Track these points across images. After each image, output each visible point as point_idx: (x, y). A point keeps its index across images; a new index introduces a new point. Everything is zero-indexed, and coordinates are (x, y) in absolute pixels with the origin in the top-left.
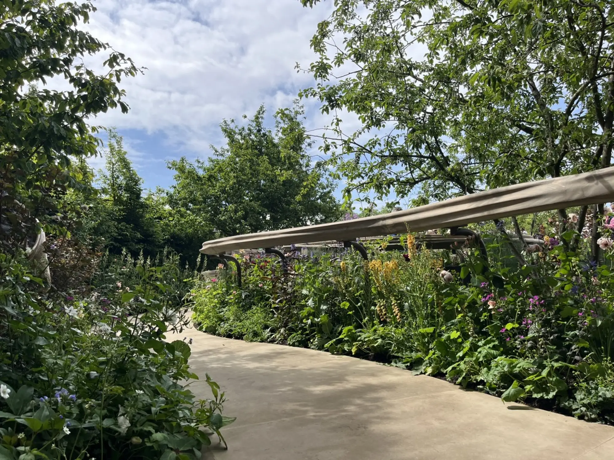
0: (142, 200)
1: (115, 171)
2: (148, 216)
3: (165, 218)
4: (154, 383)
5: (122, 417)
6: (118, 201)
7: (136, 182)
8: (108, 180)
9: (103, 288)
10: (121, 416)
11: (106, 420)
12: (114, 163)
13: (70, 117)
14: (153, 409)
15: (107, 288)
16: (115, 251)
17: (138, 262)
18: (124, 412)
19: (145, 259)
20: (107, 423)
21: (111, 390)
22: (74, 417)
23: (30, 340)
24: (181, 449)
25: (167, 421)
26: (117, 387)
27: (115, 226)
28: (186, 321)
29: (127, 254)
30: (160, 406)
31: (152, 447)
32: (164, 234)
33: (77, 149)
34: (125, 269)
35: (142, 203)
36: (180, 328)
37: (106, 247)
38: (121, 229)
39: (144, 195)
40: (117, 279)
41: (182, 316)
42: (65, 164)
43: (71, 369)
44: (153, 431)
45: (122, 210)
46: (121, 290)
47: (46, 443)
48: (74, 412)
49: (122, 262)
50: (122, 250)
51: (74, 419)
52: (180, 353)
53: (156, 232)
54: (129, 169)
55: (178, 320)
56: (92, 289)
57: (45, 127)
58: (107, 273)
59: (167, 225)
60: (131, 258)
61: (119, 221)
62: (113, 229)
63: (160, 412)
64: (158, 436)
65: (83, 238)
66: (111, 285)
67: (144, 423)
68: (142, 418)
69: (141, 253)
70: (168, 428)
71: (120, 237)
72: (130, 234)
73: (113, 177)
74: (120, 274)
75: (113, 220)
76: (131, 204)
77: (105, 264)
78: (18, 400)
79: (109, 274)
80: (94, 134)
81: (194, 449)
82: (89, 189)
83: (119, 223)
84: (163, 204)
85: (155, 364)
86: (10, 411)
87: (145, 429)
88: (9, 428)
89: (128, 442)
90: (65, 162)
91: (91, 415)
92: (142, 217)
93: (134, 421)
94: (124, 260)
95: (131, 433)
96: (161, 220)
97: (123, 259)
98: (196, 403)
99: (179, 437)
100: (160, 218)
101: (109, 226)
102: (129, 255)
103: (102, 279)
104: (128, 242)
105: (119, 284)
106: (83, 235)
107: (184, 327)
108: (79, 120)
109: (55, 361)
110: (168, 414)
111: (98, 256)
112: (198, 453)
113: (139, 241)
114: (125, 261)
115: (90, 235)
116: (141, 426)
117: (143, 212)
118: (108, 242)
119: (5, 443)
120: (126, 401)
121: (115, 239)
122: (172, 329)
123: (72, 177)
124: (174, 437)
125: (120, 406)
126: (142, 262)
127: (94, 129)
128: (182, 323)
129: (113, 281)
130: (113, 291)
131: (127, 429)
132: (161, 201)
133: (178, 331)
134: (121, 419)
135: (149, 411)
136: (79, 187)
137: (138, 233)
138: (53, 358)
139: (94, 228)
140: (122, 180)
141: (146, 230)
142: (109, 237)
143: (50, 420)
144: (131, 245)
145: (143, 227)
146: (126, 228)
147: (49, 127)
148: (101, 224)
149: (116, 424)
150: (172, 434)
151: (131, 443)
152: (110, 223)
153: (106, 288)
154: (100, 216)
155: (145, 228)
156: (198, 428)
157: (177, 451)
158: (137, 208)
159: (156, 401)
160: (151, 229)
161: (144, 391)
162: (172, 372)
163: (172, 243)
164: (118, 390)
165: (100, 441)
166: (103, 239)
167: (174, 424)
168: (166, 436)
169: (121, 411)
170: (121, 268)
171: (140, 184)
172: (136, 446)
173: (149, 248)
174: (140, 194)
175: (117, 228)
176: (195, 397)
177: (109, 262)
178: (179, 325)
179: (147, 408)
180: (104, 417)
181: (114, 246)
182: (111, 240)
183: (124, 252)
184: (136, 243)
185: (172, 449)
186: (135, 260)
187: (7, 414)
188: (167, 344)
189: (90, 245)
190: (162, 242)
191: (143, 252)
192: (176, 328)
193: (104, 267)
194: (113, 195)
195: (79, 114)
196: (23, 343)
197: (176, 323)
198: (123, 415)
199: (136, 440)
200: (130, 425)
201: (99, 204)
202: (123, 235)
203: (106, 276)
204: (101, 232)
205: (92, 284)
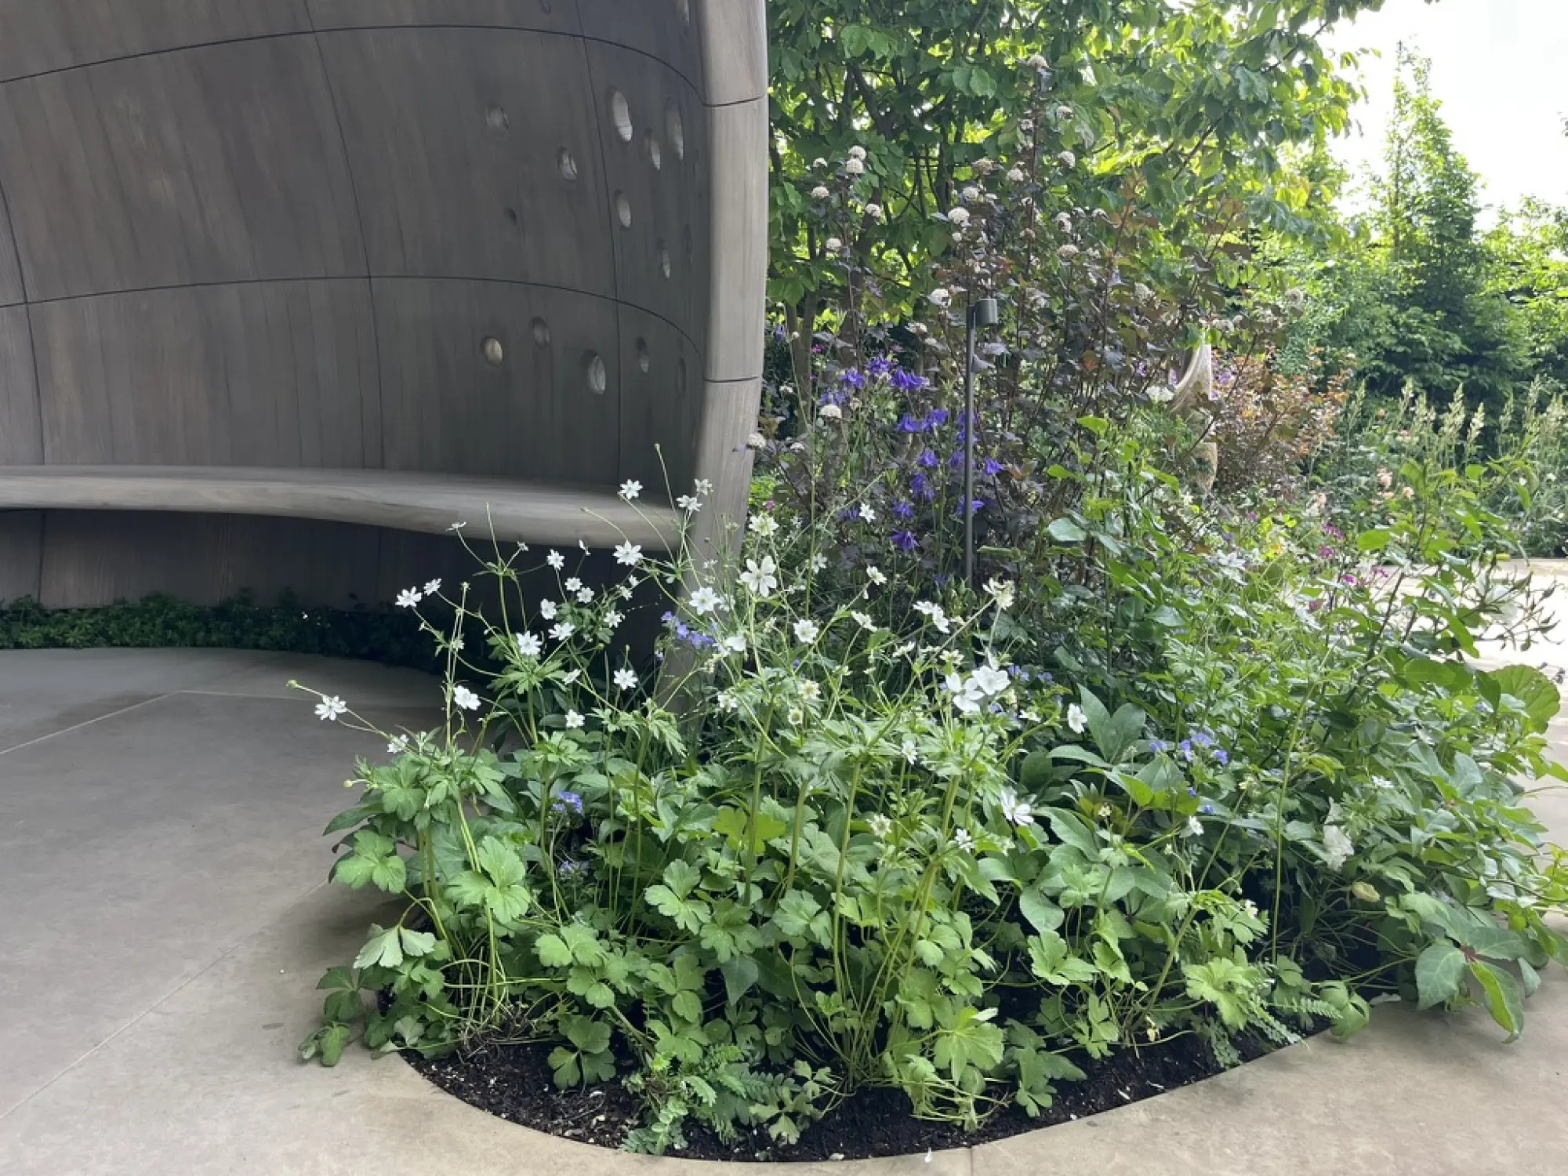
0: (1477, 240)
1: (1404, 162)
2: (1489, 286)
3: (1545, 289)
4: (1429, 767)
5: (1335, 828)
6: (1404, 247)
7: (1463, 188)
8: (1384, 187)
9: (1340, 484)
10: (1331, 824)
11: (1294, 822)
12: (1404, 136)
13: (1285, 41)
14: (1415, 832)
15: (1352, 486)
16: (1384, 386)
17: (1447, 418)
18: (1339, 818)
19: (1471, 410)
20: (1297, 831)
21: (1311, 763)
22: (1222, 797)
23: (1147, 611)
24: (1481, 952)
25: (1454, 871)
26: (1326, 758)
27: (1390, 317)
28: (1547, 621)
29: (1416, 395)
30: (1437, 830)
31: (1403, 922)
32: (1537, 340)
33: (1298, 125)
34: (1407, 439)
35: (1473, 248)
36: (1524, 637)
37: (1360, 375)
38: (1407, 325)
39: (1483, 224)
40: (1382, 462)
41: (1533, 606)
42: (1265, 170)
43: (1222, 692)
44: (1410, 885)
45: (1415, 272)
46: (1391, 494)
47: (1158, 837)
48: (1222, 786)
49: (1399, 418)
50: (1404, 384)
51: (1221, 801)
52: (1522, 703)
53: (1509, 334)
54: (1444, 151)
55: (1520, 614)
56: (1313, 485)
57: (1220, 87)
58: (1355, 445)
59: (1547, 312)
60: (1428, 407)
61: (1402, 303)
62: (1383, 326)
63: (1437, 845)
64: (1422, 903)
65: (1302, 352)
66: (1364, 479)
67: (1388, 859)
68: (1386, 844)
69: (1459, 394)
70: (1454, 889)
71: (1400, 349)
72: (1432, 341)
73: (1397, 178)
74: (1392, 451)
75: (1387, 301)
76: (1441, 252)
77: (1352, 421)
78: (1114, 733)
79: (1362, 448)
80: (1347, 74)
81: (1521, 961)
82: (1320, 231)
83: (1402, 309)
84: (1543, 246)
85: (1443, 718)
86: (1095, 750)
87: (1389, 874)
88: (1093, 786)
89: (1343, 889)
90: (1265, 165)
91: (1263, 801)
92: (1472, 288)
93: (1365, 846)
94: (1406, 412)
95: (1352, 872)
96: (1532, 296)
97: (1402, 411)
98: (1547, 848)
99: (1482, 919)
100: (1528, 292)
101: (1373, 320)
102: (1423, 399)
103: (1343, 461)
104: (1426, 361)
105: (1386, 478)
106: (1301, 346)
107: (1537, 636)
108: (1306, 45)
109: (1189, 669)
110: (1457, 856)
111: (1334, 402)
112: (1530, 975)
113: (1458, 359)
114: (1409, 415)
115: (1319, 344)
116: (1382, 862)
117: (1477, 274)
118: (1370, 361)
119: (1084, 813)
120: (1345, 795)
121: (1389, 355)
122: (1501, 637)
123: (1279, 204)
124: (1469, 918)
125: (1331, 800)
126: (1460, 419)
127: (1347, 60)
128: (1532, 624)
129: (1370, 468)
130: (1367, 494)
131: (1344, 859)
132: (1538, 238)
133: (1519, 644)
134: (1331, 832)
135: (1406, 833)
136: (1294, 227)
137: (1457, 338)
138: (1186, 662)
139: (1332, 325)
140: (1421, 186)
141: (1484, 328)
142: (1370, 349)
143: (1170, 791)
144: (1430, 371)
145: (1473, 320)
146: (1423, 321)
147: (1229, 85)
148: (1350, 313)
149: (1318, 841)
150: (1465, 906)
151: (1352, 895)
152: (1375, 311)
153: (1350, 483)
154: (1350, 291)
155: (1478, 323)
156: (1542, 913)
157: (1469, 952)
158: (1458, 265)
159: (1428, 814)
160: (1496, 325)
161: (1396, 782)
162: (1491, 748)
163: (1559, 365)
164: (1328, 766)
165: (1275, 866)
166: (1352, 355)
167: (1473, 885)
168: (1443, 909)
169: (1334, 812)
170: (1395, 435)
171: (1473, 194)
172: (1366, 905)
173: (1484, 381)
174: (1470, 223)
175: (1395, 324)
176: (1544, 830)
177: (1365, 415)
178: (1522, 628)
179: (1403, 824)
180: (1291, 816)
181: (1383, 374)
182: (1376, 358)
183: (1407, 391)
184: (1447, 365)
185: (1457, 945)
186: (1439, 411)
187: (1089, 754)
188: (1480, 673)
189: (1316, 371)
190: (1529, 363)
191: (1464, 390)
192: (1512, 635)
193: (1352, 429)
194: (1391, 230)
195: (1308, 28)
196: (1132, 615)
197: (1514, 622)
198: (1338, 824)
199: (1364, 891)
200: (1352, 852)
201: (1351, 258)
202: (1410, 343)
203: (1353, 454)
204: (1351, 334)
205: (1316, 471)
